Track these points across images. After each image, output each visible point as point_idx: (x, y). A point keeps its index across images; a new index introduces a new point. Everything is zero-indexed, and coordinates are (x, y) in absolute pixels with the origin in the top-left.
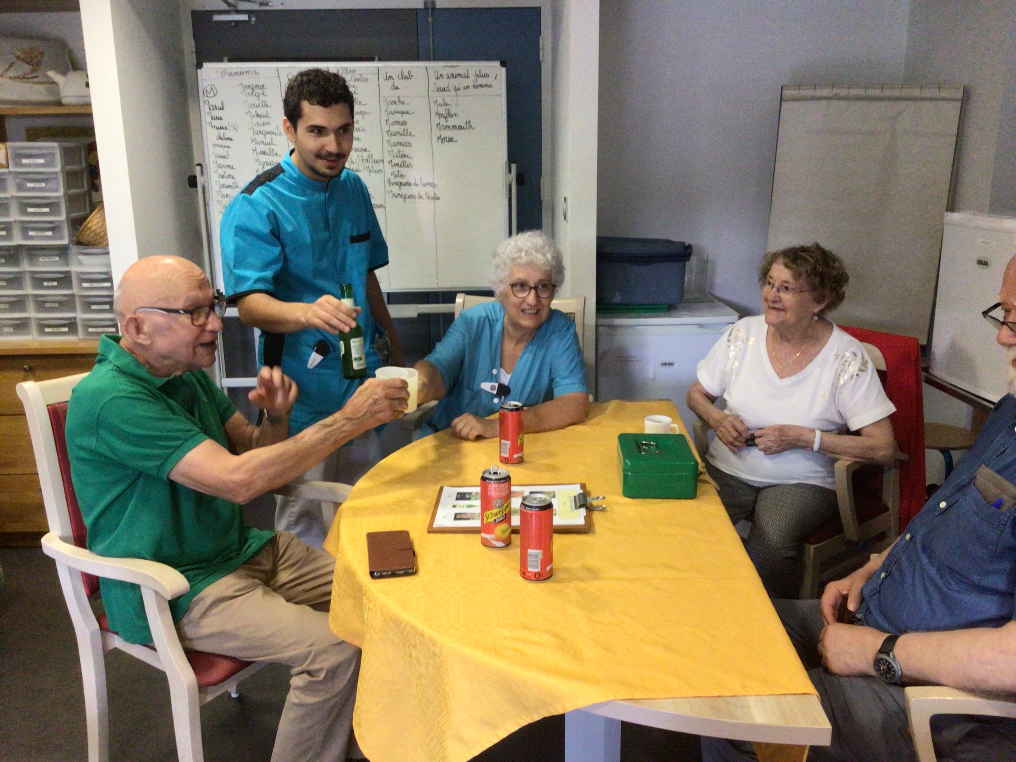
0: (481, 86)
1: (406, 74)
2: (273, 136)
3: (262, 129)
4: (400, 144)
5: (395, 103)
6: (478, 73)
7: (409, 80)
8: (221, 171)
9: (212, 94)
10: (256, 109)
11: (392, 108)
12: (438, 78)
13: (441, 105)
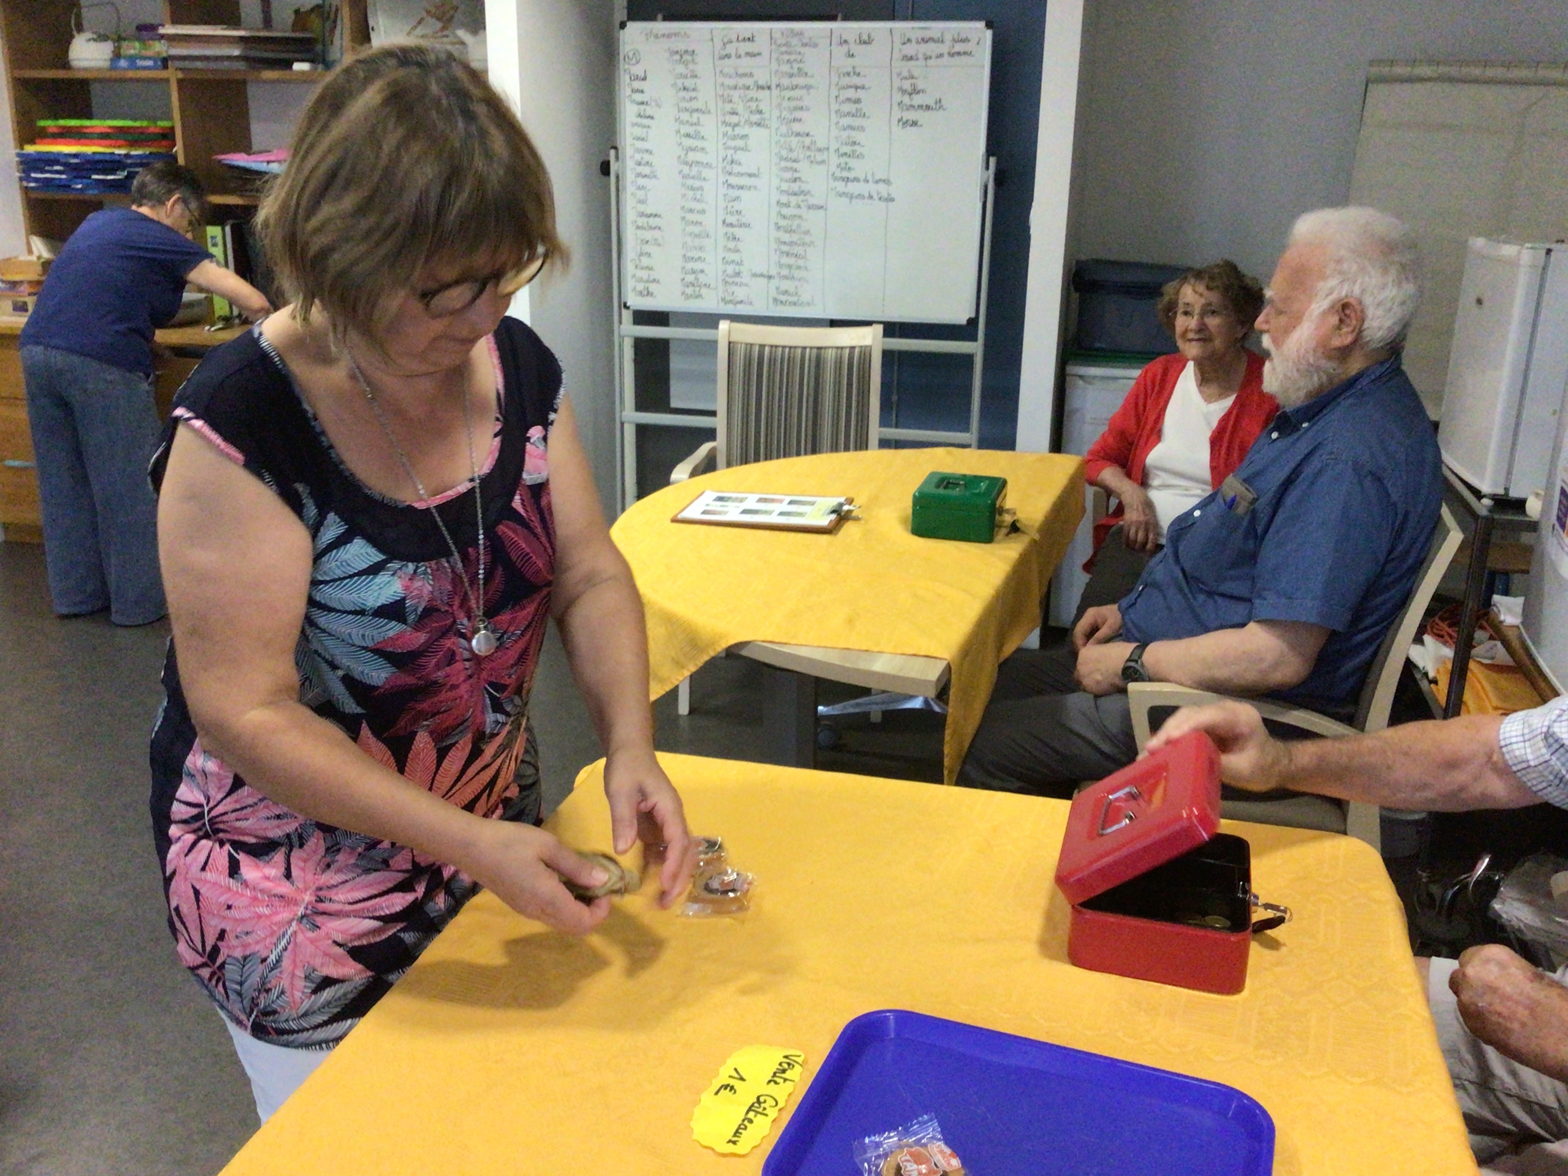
0: (959, 54)
1: (865, 37)
2: (700, 115)
3: (688, 105)
4: (851, 128)
5: (848, 74)
6: (956, 37)
7: (868, 47)
8: (638, 157)
9: (634, 61)
10: (682, 80)
11: (846, 81)
12: (904, 44)
13: (906, 78)
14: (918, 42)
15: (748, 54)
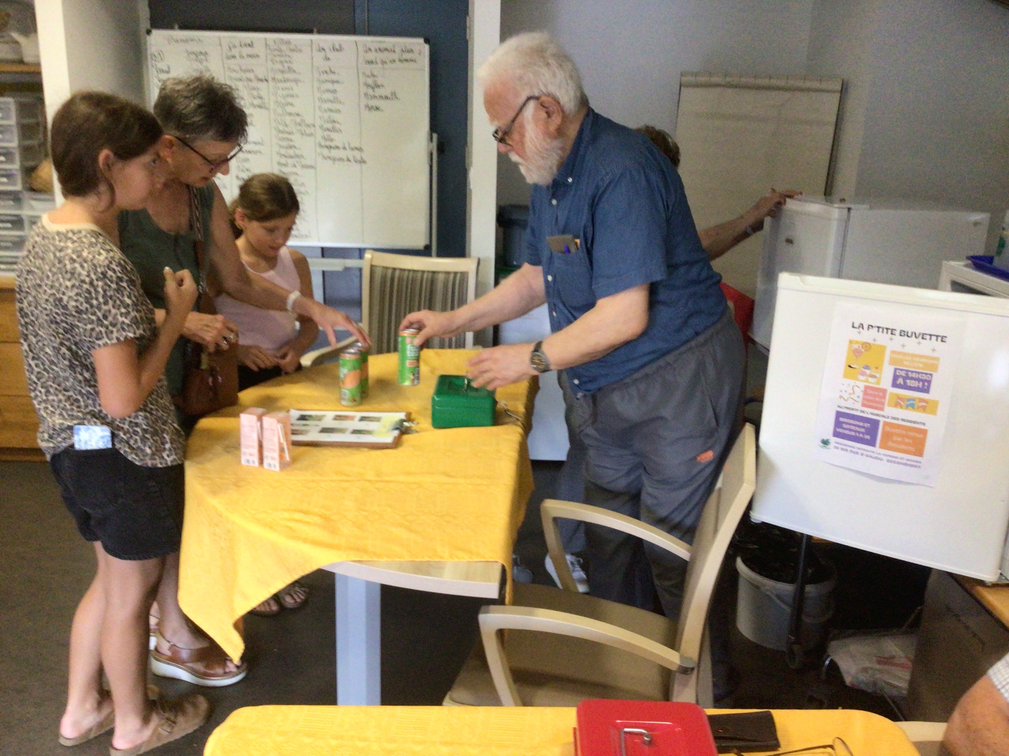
0: (406, 60)
1: (337, 47)
4: (331, 110)
5: (326, 72)
6: (403, 48)
7: (340, 54)
9: (159, 59)
12: (366, 52)
13: (369, 76)
14: (376, 51)
15: (250, 56)
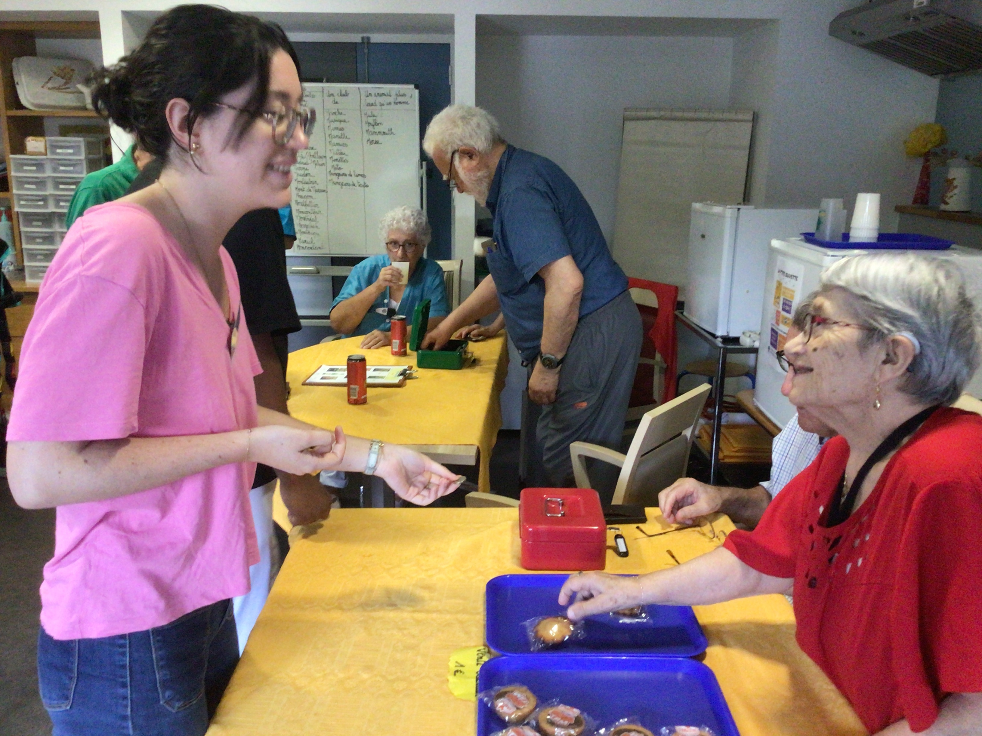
0: (400, 103)
1: (344, 92)
4: (338, 144)
5: (335, 113)
6: (398, 93)
7: (346, 97)
11: (333, 117)
12: (367, 96)
13: (370, 116)
14: (375, 96)
